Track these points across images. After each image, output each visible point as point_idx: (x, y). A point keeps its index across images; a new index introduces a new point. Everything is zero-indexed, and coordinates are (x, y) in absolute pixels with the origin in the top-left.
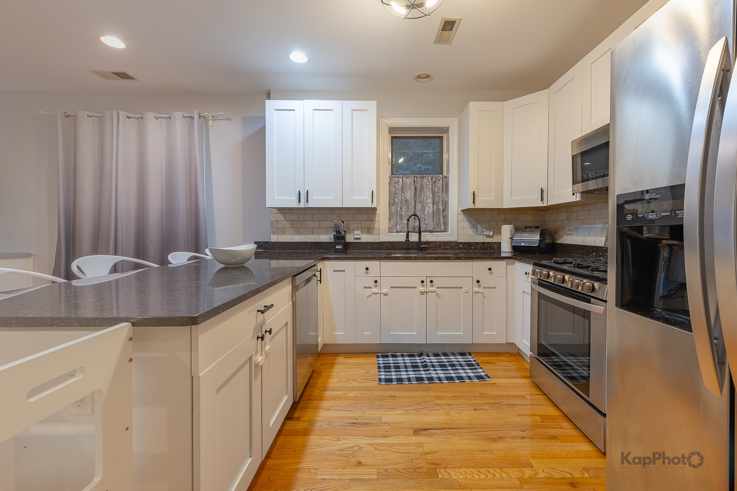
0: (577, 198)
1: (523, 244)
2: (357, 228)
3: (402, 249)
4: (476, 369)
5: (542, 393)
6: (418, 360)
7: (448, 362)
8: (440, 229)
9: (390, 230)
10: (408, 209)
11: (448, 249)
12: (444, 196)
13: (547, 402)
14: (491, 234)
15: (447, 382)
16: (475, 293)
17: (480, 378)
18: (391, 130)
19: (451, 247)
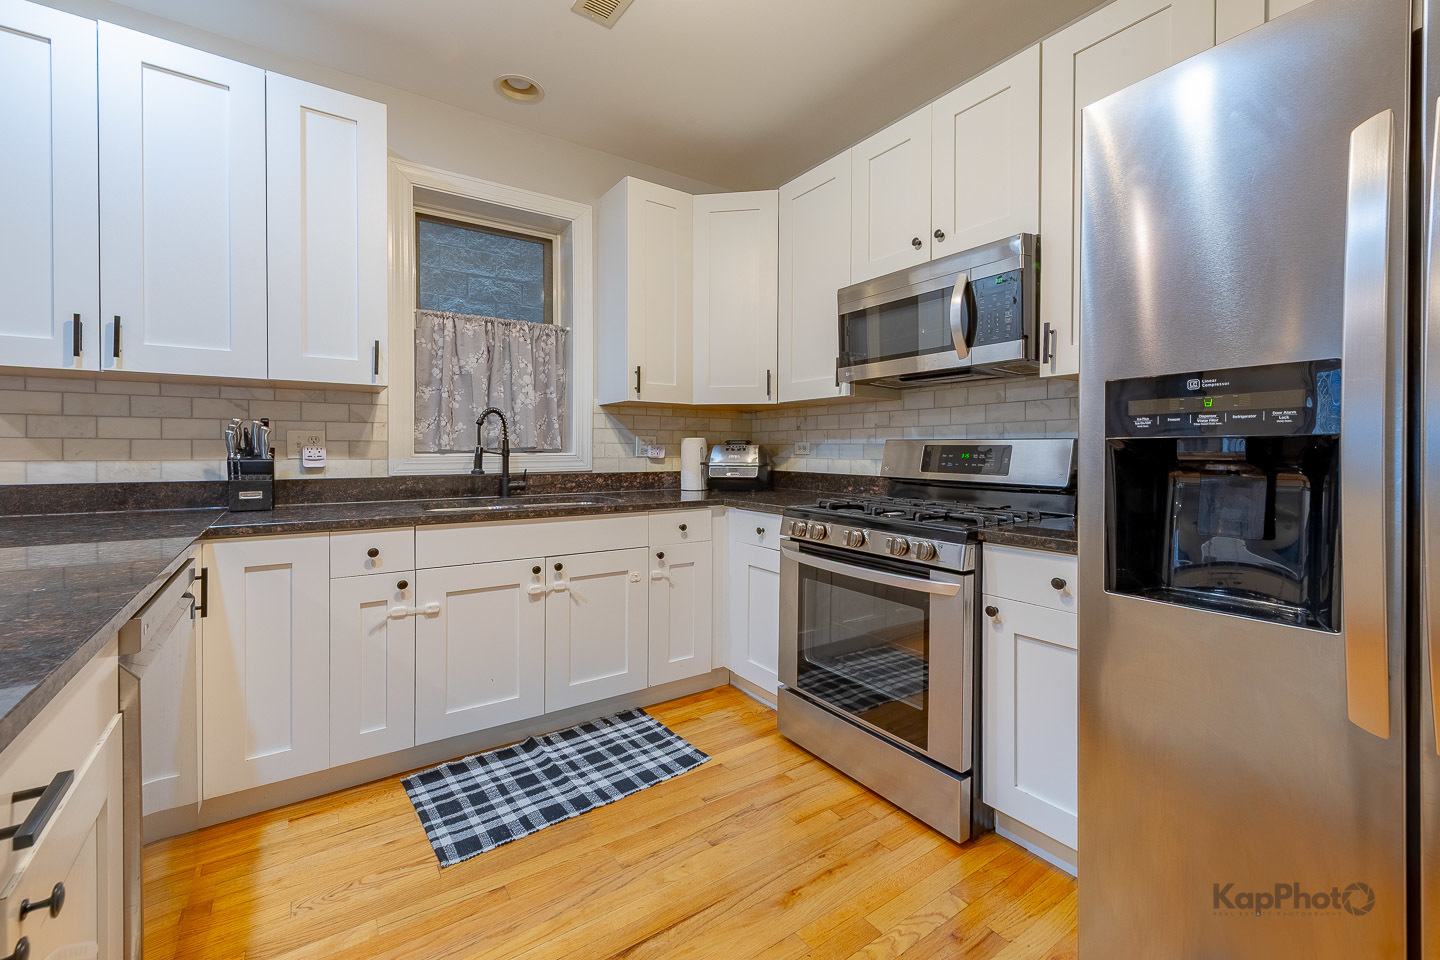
0: (845, 390)
1: (729, 475)
2: (314, 441)
3: (455, 493)
4: (669, 743)
5: (810, 758)
6: (527, 759)
7: (603, 744)
8: (551, 444)
9: (420, 447)
10: (470, 397)
11: (572, 488)
12: (561, 372)
13: (827, 774)
14: (662, 455)
15: (622, 796)
16: (654, 579)
17: (686, 761)
18: (420, 194)
19: (579, 485)
